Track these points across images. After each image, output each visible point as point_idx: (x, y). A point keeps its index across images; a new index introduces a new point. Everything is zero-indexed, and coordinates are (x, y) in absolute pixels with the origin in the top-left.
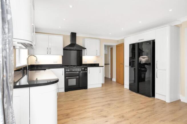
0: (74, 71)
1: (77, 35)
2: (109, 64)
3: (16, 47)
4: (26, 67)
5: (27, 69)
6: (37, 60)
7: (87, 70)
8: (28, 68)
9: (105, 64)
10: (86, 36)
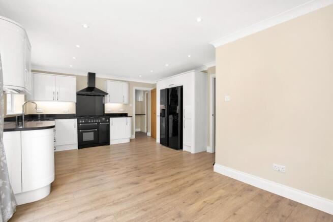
0: (91, 123)
1: (96, 76)
2: (145, 115)
3: (7, 92)
4: (22, 116)
5: (22, 119)
6: (36, 108)
7: (109, 122)
8: (25, 118)
9: (136, 115)
10: (109, 78)
